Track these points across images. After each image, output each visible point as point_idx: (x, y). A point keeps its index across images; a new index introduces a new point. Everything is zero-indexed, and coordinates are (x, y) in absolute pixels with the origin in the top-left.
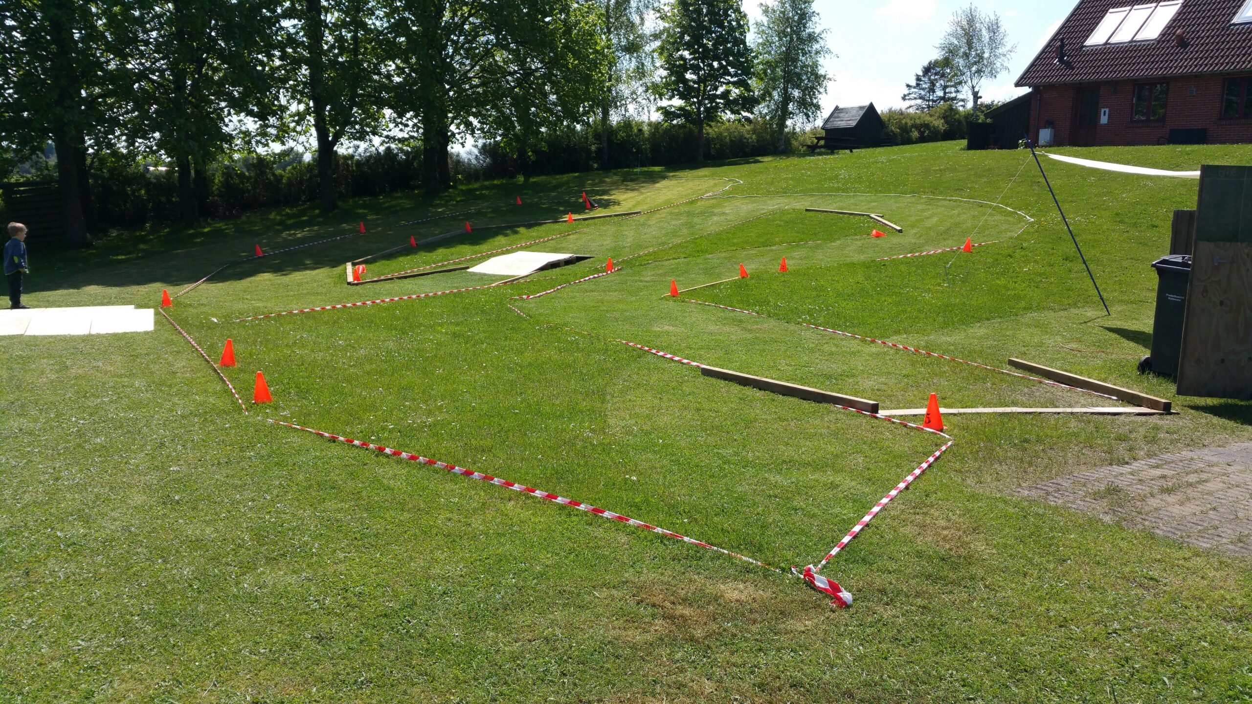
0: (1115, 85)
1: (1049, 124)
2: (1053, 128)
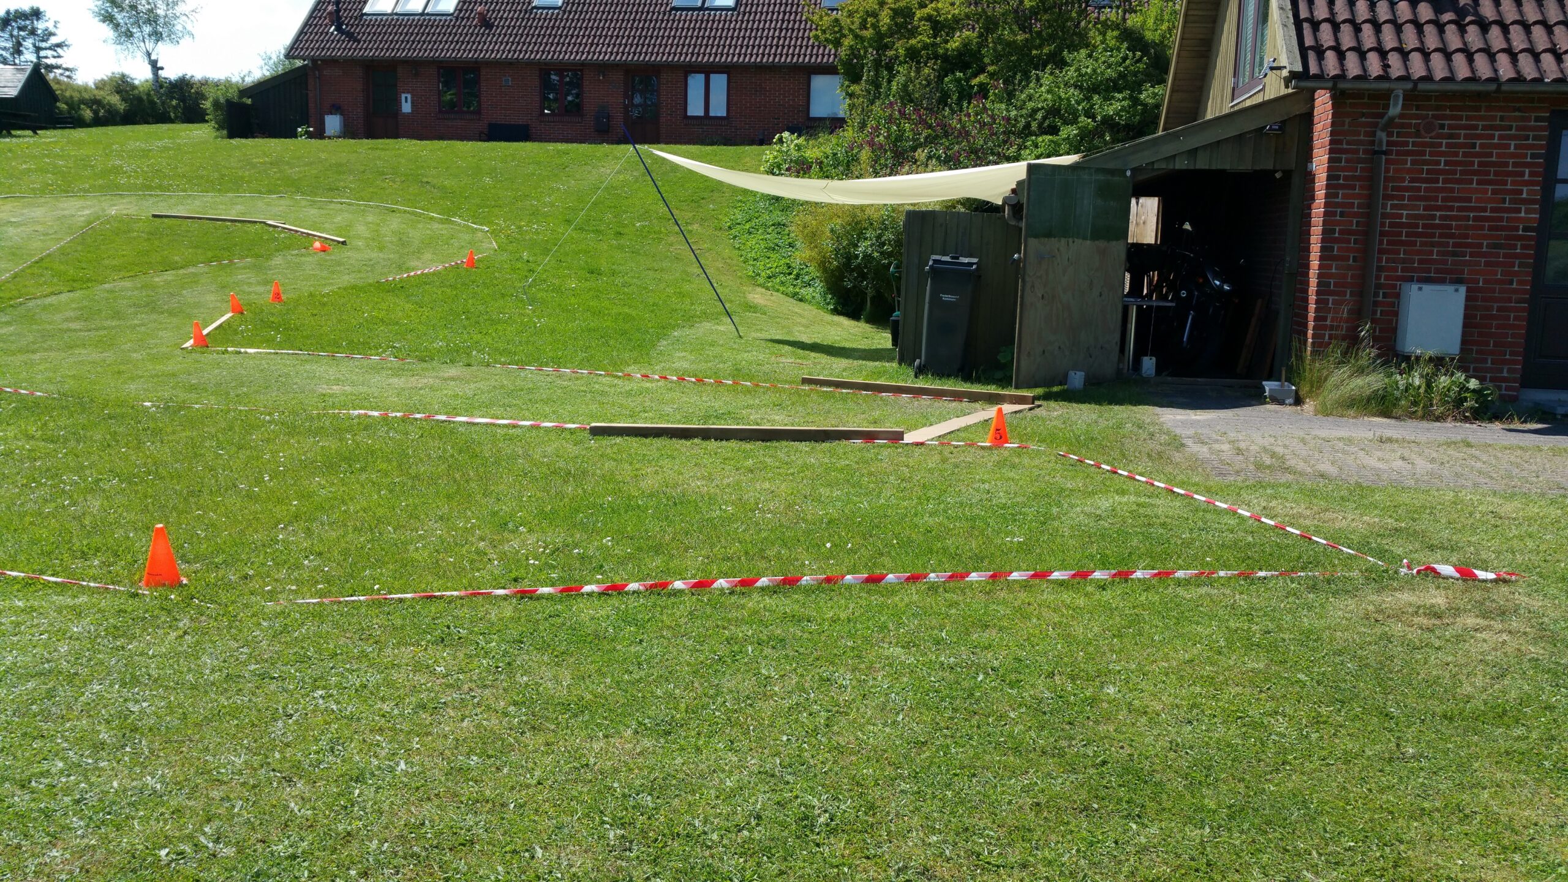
0: (415, 65)
1: (335, 109)
2: (341, 114)
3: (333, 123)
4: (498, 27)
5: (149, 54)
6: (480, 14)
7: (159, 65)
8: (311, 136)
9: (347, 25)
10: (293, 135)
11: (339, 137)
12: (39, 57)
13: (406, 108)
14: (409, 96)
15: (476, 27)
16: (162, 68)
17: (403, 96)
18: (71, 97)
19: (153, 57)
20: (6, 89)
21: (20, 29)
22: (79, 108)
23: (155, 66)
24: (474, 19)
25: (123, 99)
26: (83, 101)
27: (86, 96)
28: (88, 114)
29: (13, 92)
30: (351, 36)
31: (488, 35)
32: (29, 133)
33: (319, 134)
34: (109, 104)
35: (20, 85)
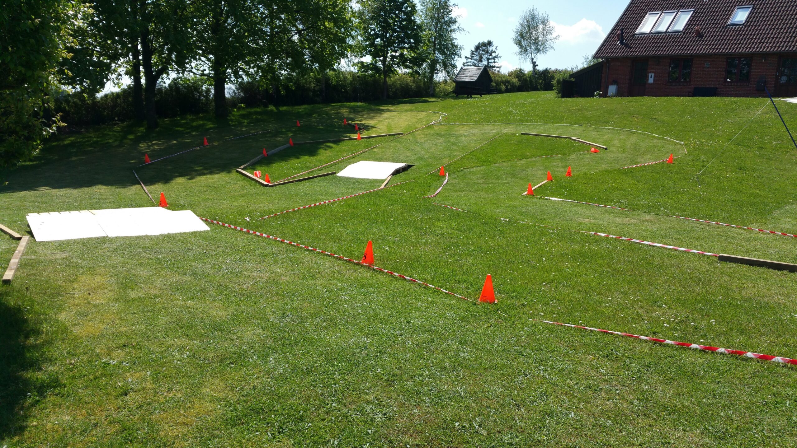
0: (658, 59)
1: (614, 82)
2: (617, 85)
3: (612, 89)
4: (706, 37)
5: (532, 59)
6: (696, 30)
7: (536, 64)
8: (600, 96)
9: (626, 40)
10: (593, 96)
11: (614, 96)
12: (488, 63)
13: (651, 80)
14: (653, 74)
15: (693, 37)
16: (537, 65)
17: (650, 75)
18: (498, 80)
19: (534, 61)
20: (473, 77)
21: (483, 51)
22: (500, 85)
23: (534, 65)
24: (693, 33)
25: (519, 80)
26: (502, 82)
27: (504, 79)
28: (503, 87)
29: (475, 79)
30: (627, 46)
31: (700, 41)
32: (478, 96)
33: (605, 95)
34: (513, 82)
35: (478, 75)
